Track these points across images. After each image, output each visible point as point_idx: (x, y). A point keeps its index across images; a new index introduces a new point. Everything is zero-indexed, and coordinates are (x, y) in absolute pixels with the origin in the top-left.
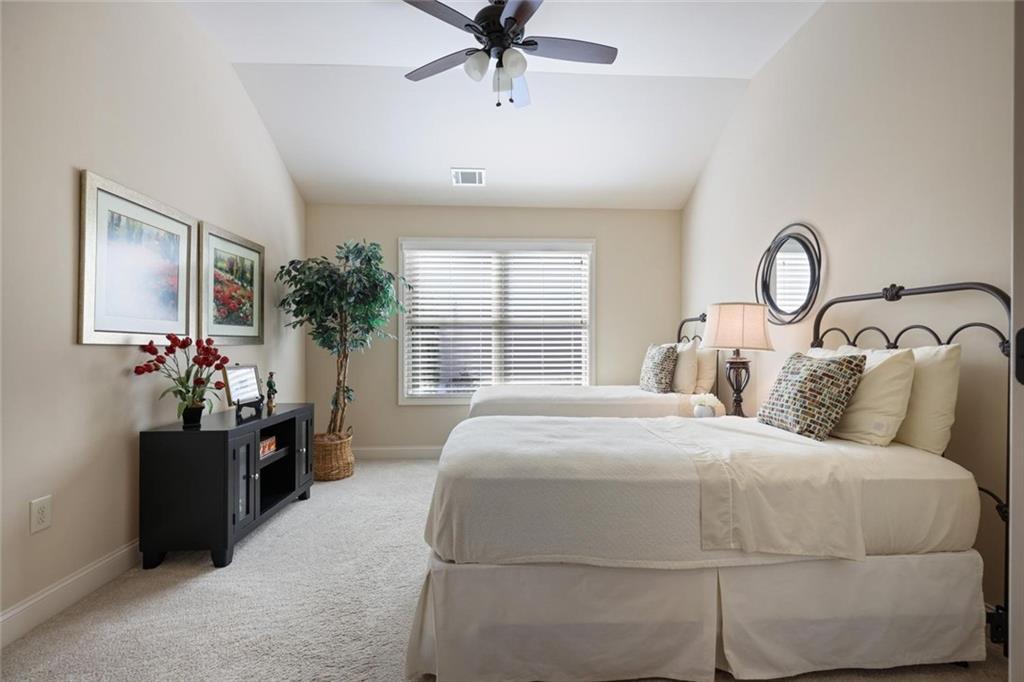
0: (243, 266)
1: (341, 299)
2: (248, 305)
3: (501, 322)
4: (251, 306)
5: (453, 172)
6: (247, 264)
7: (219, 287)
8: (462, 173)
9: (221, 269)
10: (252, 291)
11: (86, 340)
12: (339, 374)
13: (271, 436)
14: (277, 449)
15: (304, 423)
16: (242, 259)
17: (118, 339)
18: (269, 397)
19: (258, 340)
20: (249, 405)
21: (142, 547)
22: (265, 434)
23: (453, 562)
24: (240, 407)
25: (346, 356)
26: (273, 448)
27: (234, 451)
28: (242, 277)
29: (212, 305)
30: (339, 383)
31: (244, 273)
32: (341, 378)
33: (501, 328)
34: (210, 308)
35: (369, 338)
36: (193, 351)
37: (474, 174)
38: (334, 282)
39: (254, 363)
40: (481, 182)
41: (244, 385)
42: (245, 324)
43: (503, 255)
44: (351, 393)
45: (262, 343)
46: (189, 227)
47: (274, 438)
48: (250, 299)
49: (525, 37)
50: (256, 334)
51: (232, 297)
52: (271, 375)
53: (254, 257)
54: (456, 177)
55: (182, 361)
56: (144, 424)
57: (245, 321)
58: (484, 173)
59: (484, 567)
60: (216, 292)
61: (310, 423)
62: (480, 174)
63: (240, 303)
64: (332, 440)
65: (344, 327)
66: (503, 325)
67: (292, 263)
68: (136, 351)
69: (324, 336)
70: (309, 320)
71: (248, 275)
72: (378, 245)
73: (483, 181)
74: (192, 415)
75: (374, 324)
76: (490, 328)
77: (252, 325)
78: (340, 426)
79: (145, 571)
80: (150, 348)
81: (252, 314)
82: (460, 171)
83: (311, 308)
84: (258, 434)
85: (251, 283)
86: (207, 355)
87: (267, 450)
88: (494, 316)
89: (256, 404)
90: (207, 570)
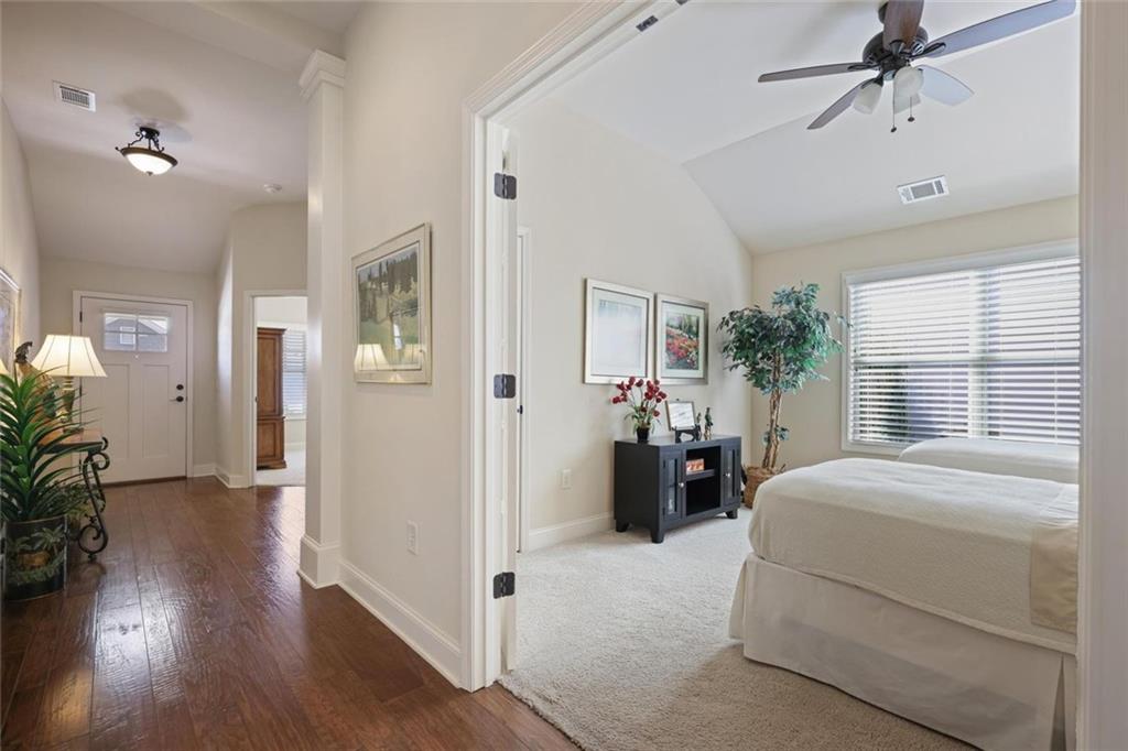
0: (690, 322)
1: (771, 343)
2: (694, 353)
3: (982, 359)
4: (697, 353)
5: (901, 190)
6: (694, 319)
7: (670, 340)
8: (912, 188)
9: (672, 327)
10: (698, 341)
11: (587, 381)
12: (772, 413)
13: (699, 458)
14: (706, 468)
15: (730, 453)
16: (689, 317)
17: (604, 380)
18: (706, 428)
19: (704, 380)
20: (688, 432)
21: (615, 517)
22: (692, 454)
23: (762, 558)
24: (678, 433)
25: (779, 397)
26: (701, 468)
27: (664, 463)
28: (689, 331)
29: (665, 354)
30: (772, 421)
31: (691, 327)
32: (774, 417)
33: (982, 366)
34: (663, 357)
35: (802, 377)
36: (645, 389)
37: (931, 184)
38: (764, 328)
39: (692, 399)
40: (941, 190)
41: (683, 418)
42: (691, 368)
43: (986, 273)
44: (786, 433)
45: (707, 383)
46: (648, 300)
47: (702, 460)
48: (696, 347)
49: (929, 41)
50: (701, 376)
51: (681, 348)
52: (708, 409)
53: (700, 313)
54: (906, 193)
55: (637, 396)
56: (618, 438)
57: (692, 365)
58: (943, 180)
59: (786, 569)
60: (668, 344)
61: (737, 454)
62: (939, 184)
63: (687, 351)
64: (764, 474)
65: (777, 369)
66: (985, 364)
67: (732, 313)
68: (615, 388)
69: (757, 377)
70: (744, 363)
71: (694, 329)
72: (816, 286)
73: (945, 189)
74: (643, 433)
75: (806, 365)
76: (966, 366)
77: (697, 369)
78: (774, 462)
79: (616, 533)
80: (620, 386)
81: (697, 360)
82: (909, 187)
83: (745, 352)
84: (685, 452)
85: (697, 334)
86: (653, 392)
87: (695, 468)
88: (973, 352)
89: (695, 432)
90: (647, 542)
